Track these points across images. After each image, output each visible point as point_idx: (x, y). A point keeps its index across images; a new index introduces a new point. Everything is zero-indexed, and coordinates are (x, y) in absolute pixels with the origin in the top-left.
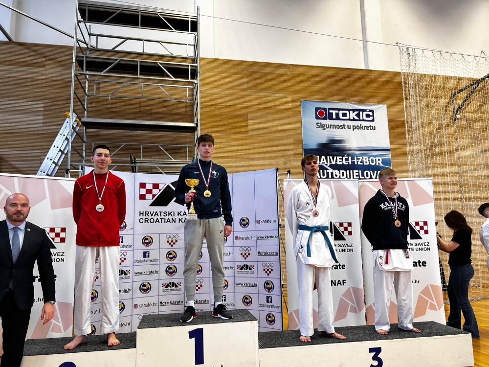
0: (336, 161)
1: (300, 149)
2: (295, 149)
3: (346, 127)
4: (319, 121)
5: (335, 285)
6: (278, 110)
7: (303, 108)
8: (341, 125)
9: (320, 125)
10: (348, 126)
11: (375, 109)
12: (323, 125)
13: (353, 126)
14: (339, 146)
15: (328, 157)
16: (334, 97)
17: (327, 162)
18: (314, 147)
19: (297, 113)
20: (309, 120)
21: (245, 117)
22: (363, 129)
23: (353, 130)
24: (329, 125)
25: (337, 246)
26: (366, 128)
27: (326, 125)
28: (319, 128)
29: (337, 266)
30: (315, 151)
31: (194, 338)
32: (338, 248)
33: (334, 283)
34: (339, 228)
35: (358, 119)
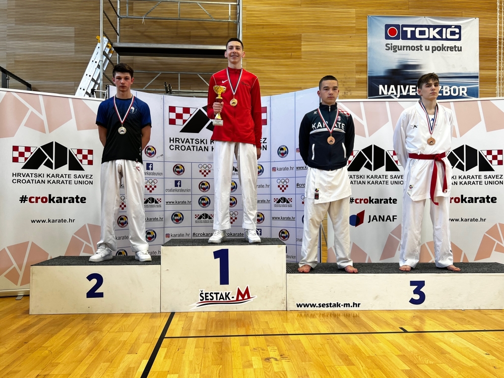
0: (409, 91)
1: (364, 77)
2: (358, 76)
3: (423, 48)
4: (389, 41)
5: (383, 220)
6: (340, 29)
7: (370, 26)
8: (417, 47)
9: (390, 46)
10: (426, 47)
11: (462, 24)
12: (394, 46)
13: (433, 47)
14: (412, 72)
15: (399, 86)
16: (411, 11)
17: (397, 93)
18: (382, 74)
19: (362, 32)
20: (377, 40)
21: (298, 38)
22: (445, 50)
23: (433, 52)
24: (401, 46)
25: (389, 177)
26: (449, 49)
27: (398, 46)
28: (389, 49)
29: (387, 199)
30: (383, 80)
31: (219, 259)
32: (389, 180)
33: (382, 218)
34: (392, 156)
35: (440, 38)
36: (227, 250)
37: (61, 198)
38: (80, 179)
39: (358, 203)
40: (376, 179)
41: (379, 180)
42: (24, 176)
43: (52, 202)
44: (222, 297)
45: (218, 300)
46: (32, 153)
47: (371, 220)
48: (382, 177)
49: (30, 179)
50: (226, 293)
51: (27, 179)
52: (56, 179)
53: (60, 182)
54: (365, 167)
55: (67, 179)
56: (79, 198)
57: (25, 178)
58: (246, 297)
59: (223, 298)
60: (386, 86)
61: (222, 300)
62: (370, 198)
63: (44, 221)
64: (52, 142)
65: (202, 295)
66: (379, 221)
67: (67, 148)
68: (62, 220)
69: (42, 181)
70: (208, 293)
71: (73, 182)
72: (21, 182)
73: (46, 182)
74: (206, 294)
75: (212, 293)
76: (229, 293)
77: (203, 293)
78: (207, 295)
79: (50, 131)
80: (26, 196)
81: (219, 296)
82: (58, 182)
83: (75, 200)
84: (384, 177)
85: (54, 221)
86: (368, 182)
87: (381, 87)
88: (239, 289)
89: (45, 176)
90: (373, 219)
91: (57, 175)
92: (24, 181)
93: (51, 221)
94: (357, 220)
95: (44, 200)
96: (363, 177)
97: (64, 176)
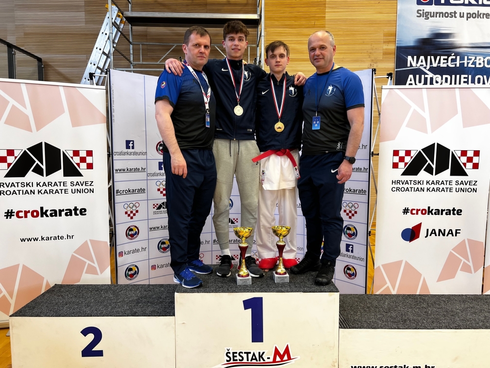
0: (439, 62)
1: (392, 47)
2: (385, 47)
3: (458, 15)
4: (421, 7)
5: (444, 235)
8: (451, 13)
9: (421, 12)
10: (460, 13)
12: (426, 13)
13: (468, 14)
15: (429, 57)
17: (427, 65)
18: (411, 43)
20: (408, 8)
21: (322, 5)
22: (481, 18)
23: (467, 20)
24: (434, 13)
25: (454, 183)
26: (485, 16)
27: (431, 12)
28: (420, 16)
29: (450, 210)
30: (412, 50)
31: (251, 309)
32: (454, 186)
33: (442, 233)
34: (459, 158)
35: (476, 3)
36: (261, 299)
37: (55, 211)
38: (78, 187)
39: (414, 214)
40: (438, 186)
41: (441, 187)
42: (8, 187)
43: (44, 215)
44: (254, 358)
45: (249, 361)
46: (16, 157)
47: (429, 234)
48: (445, 183)
49: (16, 189)
50: (259, 353)
51: (12, 189)
52: (48, 189)
53: (54, 192)
54: (424, 170)
55: (62, 187)
56: (78, 209)
57: (9, 188)
58: (286, 358)
59: (256, 359)
60: (415, 57)
61: (254, 361)
62: (429, 208)
63: (36, 239)
64: (41, 143)
65: (228, 354)
66: (439, 235)
67: (60, 150)
68: (58, 236)
69: (31, 191)
70: (236, 353)
71: (70, 191)
72: (5, 193)
73: (36, 192)
74: (234, 353)
75: (242, 353)
76: (263, 353)
77: (229, 353)
78: (235, 355)
79: (38, 129)
80: (12, 210)
81: (250, 356)
82: (51, 191)
83: (73, 212)
84: (448, 182)
85: (48, 239)
86: (428, 189)
87: (410, 58)
88: (276, 348)
89: (35, 185)
90: (432, 233)
91: (50, 184)
92: (8, 193)
93: (45, 239)
94: (411, 234)
95: (35, 214)
96: (421, 182)
97: (58, 184)
